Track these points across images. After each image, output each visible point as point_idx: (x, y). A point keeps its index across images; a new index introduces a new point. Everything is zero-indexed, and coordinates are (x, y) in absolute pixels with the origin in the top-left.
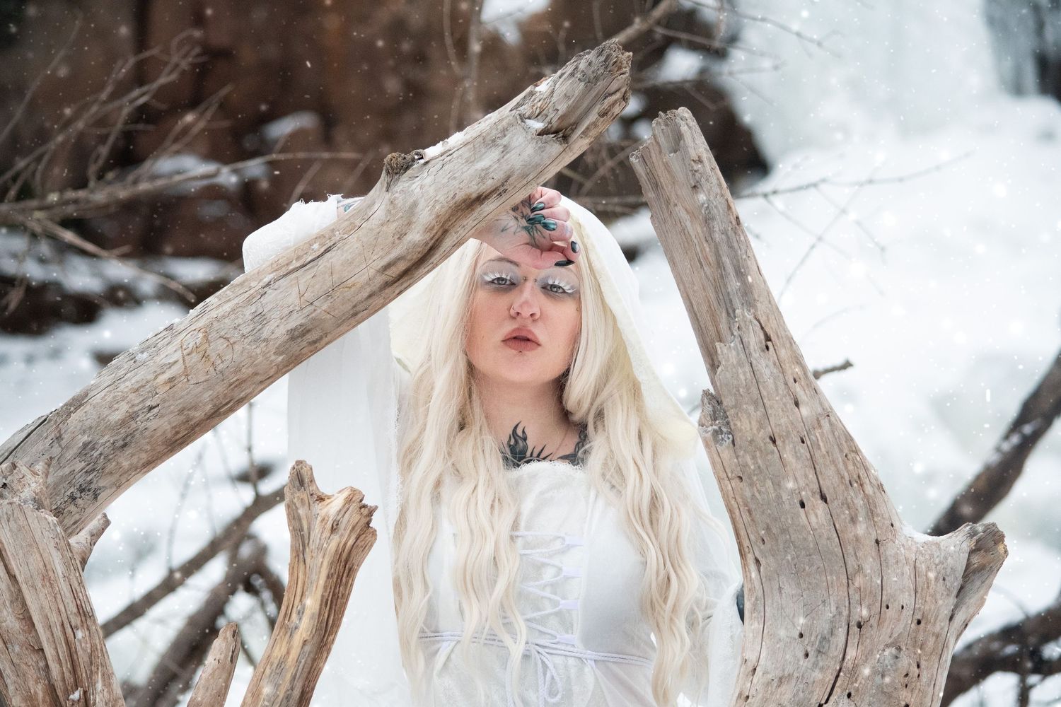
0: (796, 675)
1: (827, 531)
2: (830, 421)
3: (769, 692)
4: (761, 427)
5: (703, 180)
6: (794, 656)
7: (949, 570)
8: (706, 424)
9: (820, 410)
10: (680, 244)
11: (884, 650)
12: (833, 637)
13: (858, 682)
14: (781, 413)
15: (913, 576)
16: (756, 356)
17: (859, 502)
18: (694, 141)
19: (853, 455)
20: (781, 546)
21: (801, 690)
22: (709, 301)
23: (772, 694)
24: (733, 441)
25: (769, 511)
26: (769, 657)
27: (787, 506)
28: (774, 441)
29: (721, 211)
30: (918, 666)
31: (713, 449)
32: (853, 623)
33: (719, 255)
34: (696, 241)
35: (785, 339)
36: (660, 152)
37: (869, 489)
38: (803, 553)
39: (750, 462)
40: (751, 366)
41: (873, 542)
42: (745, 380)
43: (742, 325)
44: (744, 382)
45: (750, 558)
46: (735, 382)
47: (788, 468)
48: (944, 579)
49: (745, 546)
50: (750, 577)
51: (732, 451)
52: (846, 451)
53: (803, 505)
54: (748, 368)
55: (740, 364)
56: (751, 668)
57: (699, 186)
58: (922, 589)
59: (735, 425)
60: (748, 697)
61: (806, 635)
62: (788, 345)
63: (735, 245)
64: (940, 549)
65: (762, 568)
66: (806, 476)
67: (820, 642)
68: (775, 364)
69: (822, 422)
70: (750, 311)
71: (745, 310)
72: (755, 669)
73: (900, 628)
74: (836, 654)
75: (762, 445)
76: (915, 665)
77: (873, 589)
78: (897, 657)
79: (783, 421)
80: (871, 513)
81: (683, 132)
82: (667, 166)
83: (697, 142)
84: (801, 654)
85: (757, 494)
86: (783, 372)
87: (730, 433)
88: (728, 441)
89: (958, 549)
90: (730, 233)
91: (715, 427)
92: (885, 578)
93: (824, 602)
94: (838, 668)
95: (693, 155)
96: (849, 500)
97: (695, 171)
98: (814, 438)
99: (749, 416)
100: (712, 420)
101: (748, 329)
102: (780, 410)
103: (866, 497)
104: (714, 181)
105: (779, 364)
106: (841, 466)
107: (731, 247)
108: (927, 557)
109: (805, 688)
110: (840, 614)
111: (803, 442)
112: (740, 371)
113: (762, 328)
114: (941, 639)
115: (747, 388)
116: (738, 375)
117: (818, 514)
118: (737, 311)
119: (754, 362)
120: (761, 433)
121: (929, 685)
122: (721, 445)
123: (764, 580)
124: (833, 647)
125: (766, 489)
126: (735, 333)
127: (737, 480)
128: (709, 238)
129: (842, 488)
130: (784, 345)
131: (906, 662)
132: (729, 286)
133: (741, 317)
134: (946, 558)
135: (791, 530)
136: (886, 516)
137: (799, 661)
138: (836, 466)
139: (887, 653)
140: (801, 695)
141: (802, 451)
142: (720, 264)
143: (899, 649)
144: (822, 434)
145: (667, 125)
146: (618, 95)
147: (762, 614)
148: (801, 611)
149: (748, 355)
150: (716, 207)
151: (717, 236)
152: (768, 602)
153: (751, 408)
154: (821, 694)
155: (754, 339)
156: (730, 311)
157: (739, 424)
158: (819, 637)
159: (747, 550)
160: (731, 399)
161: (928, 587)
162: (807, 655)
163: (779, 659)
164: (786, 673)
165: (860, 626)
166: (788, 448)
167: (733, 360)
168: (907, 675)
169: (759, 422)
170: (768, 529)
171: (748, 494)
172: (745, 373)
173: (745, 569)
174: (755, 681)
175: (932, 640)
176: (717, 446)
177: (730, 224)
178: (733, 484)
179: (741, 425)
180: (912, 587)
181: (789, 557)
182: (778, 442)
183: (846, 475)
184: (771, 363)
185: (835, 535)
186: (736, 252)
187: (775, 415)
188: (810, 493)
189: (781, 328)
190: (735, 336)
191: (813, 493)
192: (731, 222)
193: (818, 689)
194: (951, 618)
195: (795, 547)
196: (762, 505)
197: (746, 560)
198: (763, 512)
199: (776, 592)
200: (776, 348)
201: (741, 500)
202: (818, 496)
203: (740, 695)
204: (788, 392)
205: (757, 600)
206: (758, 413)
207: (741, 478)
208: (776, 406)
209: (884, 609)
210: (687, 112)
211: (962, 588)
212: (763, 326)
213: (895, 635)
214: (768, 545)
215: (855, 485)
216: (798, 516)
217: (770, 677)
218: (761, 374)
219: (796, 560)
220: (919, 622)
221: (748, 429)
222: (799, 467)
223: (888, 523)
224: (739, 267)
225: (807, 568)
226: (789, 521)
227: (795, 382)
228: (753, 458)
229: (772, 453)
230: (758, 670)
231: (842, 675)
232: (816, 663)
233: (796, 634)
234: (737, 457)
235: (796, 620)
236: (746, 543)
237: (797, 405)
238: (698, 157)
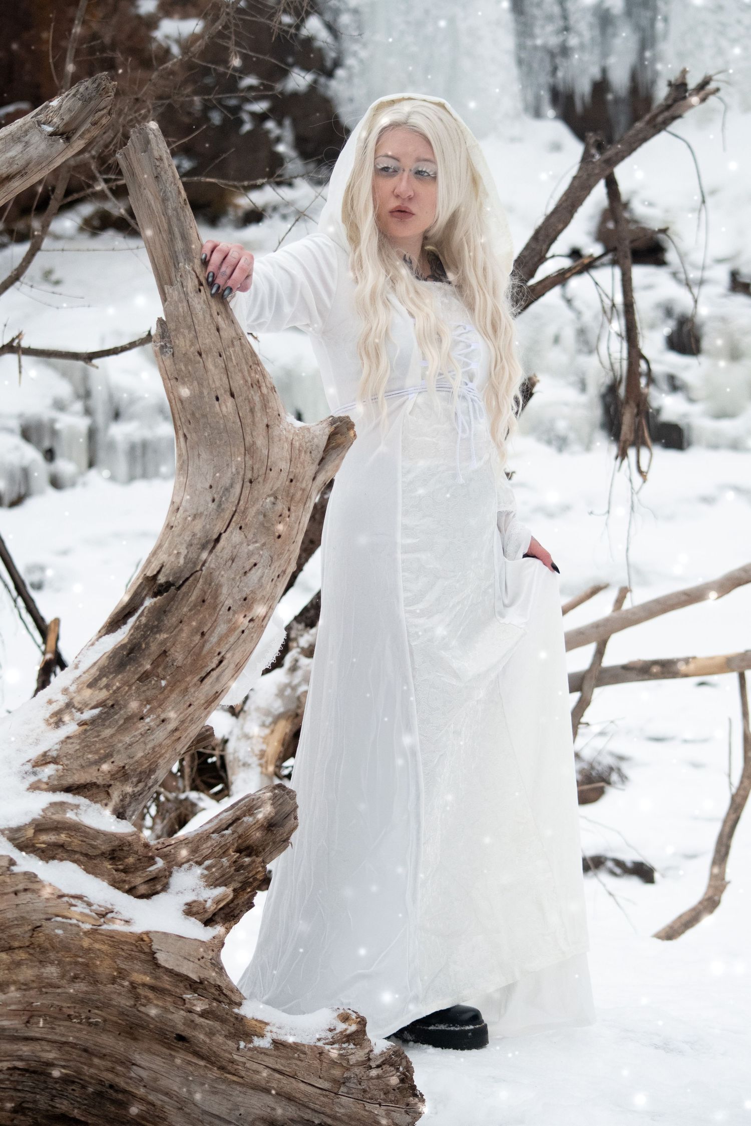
0: (205, 513)
1: (233, 417)
2: (241, 343)
3: (187, 524)
4: (192, 344)
5: (162, 173)
6: (205, 500)
7: (314, 447)
8: (158, 342)
9: (234, 334)
11: (266, 499)
12: (233, 488)
13: (248, 519)
14: (206, 335)
15: (290, 450)
16: (192, 294)
17: (257, 399)
18: (158, 146)
19: (255, 366)
20: (202, 426)
21: (208, 523)
22: (164, 256)
23: (189, 525)
24: (173, 354)
25: (194, 402)
26: (189, 501)
27: (206, 399)
28: (200, 354)
29: (174, 195)
30: (289, 510)
31: (160, 358)
32: (247, 480)
33: (171, 225)
34: (157, 214)
36: (135, 152)
37: (264, 390)
38: (216, 431)
39: (183, 368)
40: (188, 303)
41: (265, 426)
42: (183, 312)
43: (183, 274)
45: (181, 433)
46: (176, 313)
47: (209, 373)
48: (311, 453)
49: (178, 425)
50: (180, 447)
51: (172, 360)
52: (251, 363)
53: (217, 399)
54: (185, 304)
55: (181, 301)
56: (176, 508)
57: (160, 177)
58: (296, 459)
59: (175, 342)
60: (172, 527)
61: (214, 486)
63: (182, 218)
64: (310, 432)
65: (187, 440)
66: (221, 379)
67: (224, 492)
68: (204, 302)
69: (235, 343)
70: (189, 264)
72: (178, 509)
73: (278, 484)
74: (233, 500)
75: (192, 357)
76: (287, 509)
77: (262, 458)
78: (274, 504)
79: (207, 341)
80: (265, 406)
81: (151, 139)
82: (139, 161)
83: (160, 146)
84: (209, 499)
86: (210, 308)
87: (172, 348)
88: (170, 354)
89: (321, 433)
90: (179, 210)
91: (162, 343)
92: (271, 451)
93: (228, 465)
94: (234, 509)
96: (250, 397)
97: (158, 166)
98: (229, 354)
99: (184, 337)
100: (161, 339)
101: (187, 278)
102: (206, 333)
103: (262, 395)
104: (171, 174)
105: (208, 302)
106: (246, 373)
107: (179, 219)
108: (301, 437)
109: (211, 522)
110: (238, 473)
111: (220, 356)
112: (180, 305)
113: (198, 277)
114: (306, 493)
115: (184, 317)
116: (178, 309)
117: (228, 405)
118: (181, 263)
119: (190, 300)
120: (192, 349)
121: (296, 523)
122: (165, 356)
123: (189, 450)
124: (232, 494)
125: (193, 387)
126: (178, 279)
127: (174, 380)
128: (165, 213)
129: (246, 388)
131: (281, 506)
132: (176, 246)
133: (183, 269)
134: (313, 438)
135: (209, 416)
136: (276, 408)
137: (208, 504)
138: (242, 373)
139: (268, 500)
140: (208, 526)
141: (220, 362)
142: (171, 232)
143: (276, 498)
144: (234, 351)
145: (140, 133)
146: (105, 111)
147: (186, 473)
148: (212, 470)
149: (186, 295)
150: (170, 192)
151: (170, 212)
152: (191, 463)
153: (186, 332)
154: (222, 526)
155: (191, 284)
156: (176, 264)
157: (177, 342)
158: (223, 488)
159: (179, 428)
160: (173, 325)
161: (299, 458)
162: (213, 501)
163: (195, 503)
164: (199, 512)
165: (251, 482)
166: (210, 360)
167: (176, 297)
168: (281, 516)
169: (191, 341)
170: (193, 414)
171: (181, 390)
172: (183, 307)
173: (177, 441)
174: (178, 516)
175: (300, 493)
176: (163, 356)
177: (179, 205)
178: (171, 382)
179: (179, 343)
180: (288, 457)
181: (206, 434)
182: (204, 355)
183: (249, 379)
184: (202, 301)
185: (238, 420)
186: (182, 223)
187: (202, 337)
188: (223, 391)
190: (178, 281)
191: (225, 391)
192: (180, 202)
193: (219, 523)
194: (314, 479)
195: (211, 427)
196: (190, 398)
197: (178, 436)
198: (190, 403)
199: (196, 457)
201: (176, 394)
202: (229, 394)
203: (168, 524)
204: (212, 322)
205: (183, 462)
206: (191, 335)
207: (177, 379)
208: (203, 330)
209: (268, 471)
210: (155, 124)
211: (322, 459)
212: (198, 275)
213: (275, 489)
214: (192, 426)
215: (254, 386)
216: (214, 406)
217: (188, 514)
218: (194, 308)
219: (211, 436)
220: (291, 481)
221: (183, 346)
222: (217, 373)
223: (276, 413)
225: (218, 442)
226: (208, 409)
227: (218, 314)
228: (186, 366)
229: (199, 362)
230: (181, 508)
231: (237, 514)
232: (219, 505)
233: (207, 486)
234: (175, 364)
235: (208, 476)
236: (179, 423)
237: (218, 330)
238: (160, 156)
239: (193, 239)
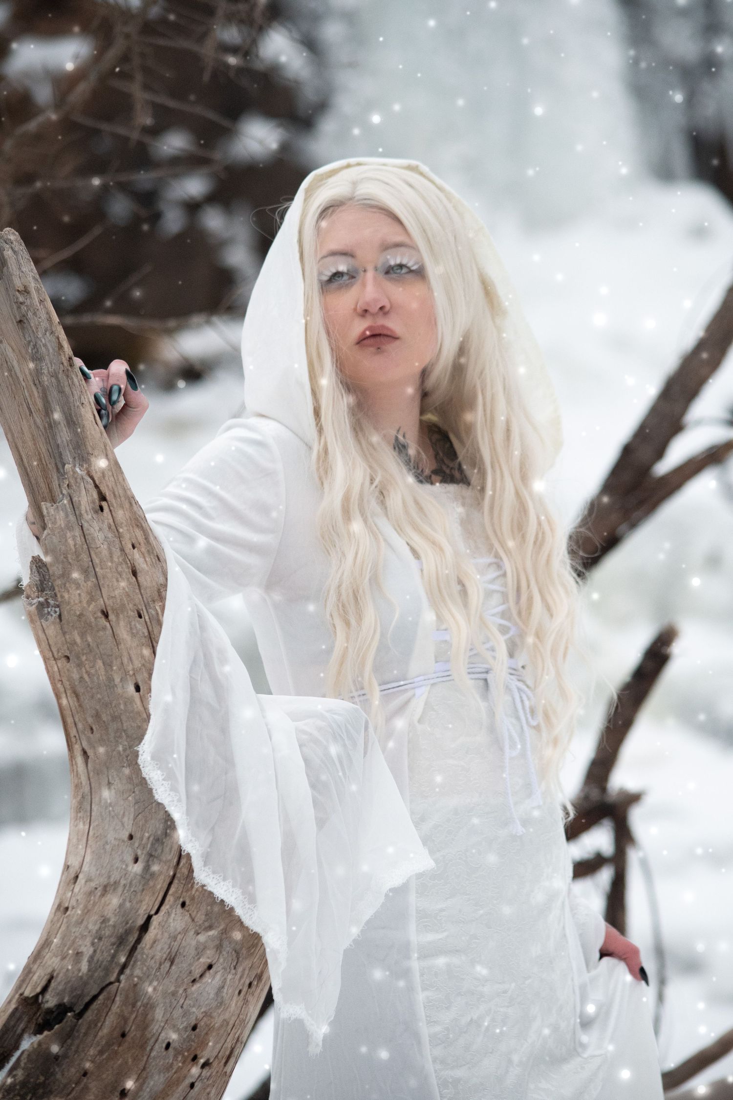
0: (123, 882)
3: (92, 902)
4: (92, 599)
5: (30, 314)
6: (122, 861)
8: (32, 596)
9: (161, 579)
10: (8, 387)
12: (168, 838)
13: (194, 890)
14: (116, 583)
16: (88, 517)
18: (20, 269)
20: (112, 735)
21: (128, 900)
22: (39, 454)
23: (94, 904)
24: (60, 616)
25: (99, 696)
26: (94, 863)
27: (119, 690)
28: (106, 615)
29: (51, 351)
31: (39, 623)
33: (48, 402)
34: (24, 384)
35: (123, 499)
39: (78, 640)
40: (82, 529)
42: (75, 545)
43: (72, 481)
44: (73, 547)
45: (77, 748)
46: (63, 548)
47: (122, 646)
49: (72, 735)
50: (77, 771)
51: (58, 627)
53: (138, 689)
54: (77, 532)
55: (69, 527)
56: (73, 875)
57: (25, 321)
59: (62, 597)
61: (137, 836)
62: (127, 505)
63: (67, 389)
65: (89, 760)
66: (142, 655)
67: (152, 845)
68: (110, 528)
70: (82, 466)
71: (77, 465)
72: (77, 877)
74: (169, 858)
75: (93, 620)
79: (117, 593)
81: (6, 257)
83: (24, 269)
84: (129, 858)
85: (86, 677)
86: (119, 536)
87: (58, 606)
88: (54, 615)
90: (61, 375)
91: (41, 599)
94: (172, 873)
95: (18, 283)
97: (21, 303)
98: (153, 612)
99: (78, 587)
100: (39, 591)
101: (79, 487)
102: (114, 580)
104: (43, 316)
105: (115, 527)
107: (61, 391)
109: (133, 897)
111: (140, 616)
112: (69, 535)
113: (96, 486)
115: (77, 554)
116: (66, 540)
118: (67, 466)
119: (85, 525)
120: (92, 606)
122: (47, 620)
123: (91, 774)
124: (167, 850)
125: (96, 671)
126: (64, 492)
127: (64, 660)
128: (38, 381)
130: (122, 506)
132: (58, 437)
133: (71, 473)
135: (124, 718)
137: (127, 866)
140: (128, 905)
141: (139, 626)
142: (47, 412)
147: (89, 814)
148: (132, 810)
149: (78, 517)
150: (45, 345)
151: (46, 379)
152: (95, 798)
153: (81, 578)
154: (151, 904)
155: (86, 499)
156: (60, 466)
157: (66, 596)
158: (151, 839)
159: (73, 740)
160: (57, 567)
162: (136, 860)
163: (105, 865)
164: (112, 880)
166: (122, 623)
167: (61, 522)
169: (89, 593)
170: (97, 716)
171: (76, 676)
172: (74, 538)
173: (72, 761)
174: (76, 890)
176: (42, 621)
177: (61, 366)
178: (59, 665)
179: (69, 597)
181: (121, 748)
182: (112, 617)
184: (105, 526)
186: (67, 397)
187: (108, 585)
188: (146, 675)
189: (119, 486)
190: (63, 495)
192: (62, 364)
193: (147, 898)
195: (128, 736)
196: (91, 688)
197: (73, 752)
198: (92, 697)
199: (104, 788)
200: (111, 508)
201: (68, 683)
203: (59, 906)
204: (124, 560)
205: (83, 797)
206: (89, 583)
207: (68, 658)
208: (109, 575)
210: (13, 233)
212: (97, 482)
214: (97, 735)
216: (132, 701)
217: (93, 884)
218: (93, 538)
219: (128, 752)
221: (77, 602)
222: (134, 645)
224: (70, 415)
226: (122, 707)
227: (134, 547)
228: (83, 635)
229: (104, 628)
230: (81, 876)
231: (176, 881)
232: (147, 868)
233: (125, 836)
234: (64, 633)
235: (125, 819)
236: (73, 732)
237: (134, 573)
238: (25, 287)
239: (86, 423)
